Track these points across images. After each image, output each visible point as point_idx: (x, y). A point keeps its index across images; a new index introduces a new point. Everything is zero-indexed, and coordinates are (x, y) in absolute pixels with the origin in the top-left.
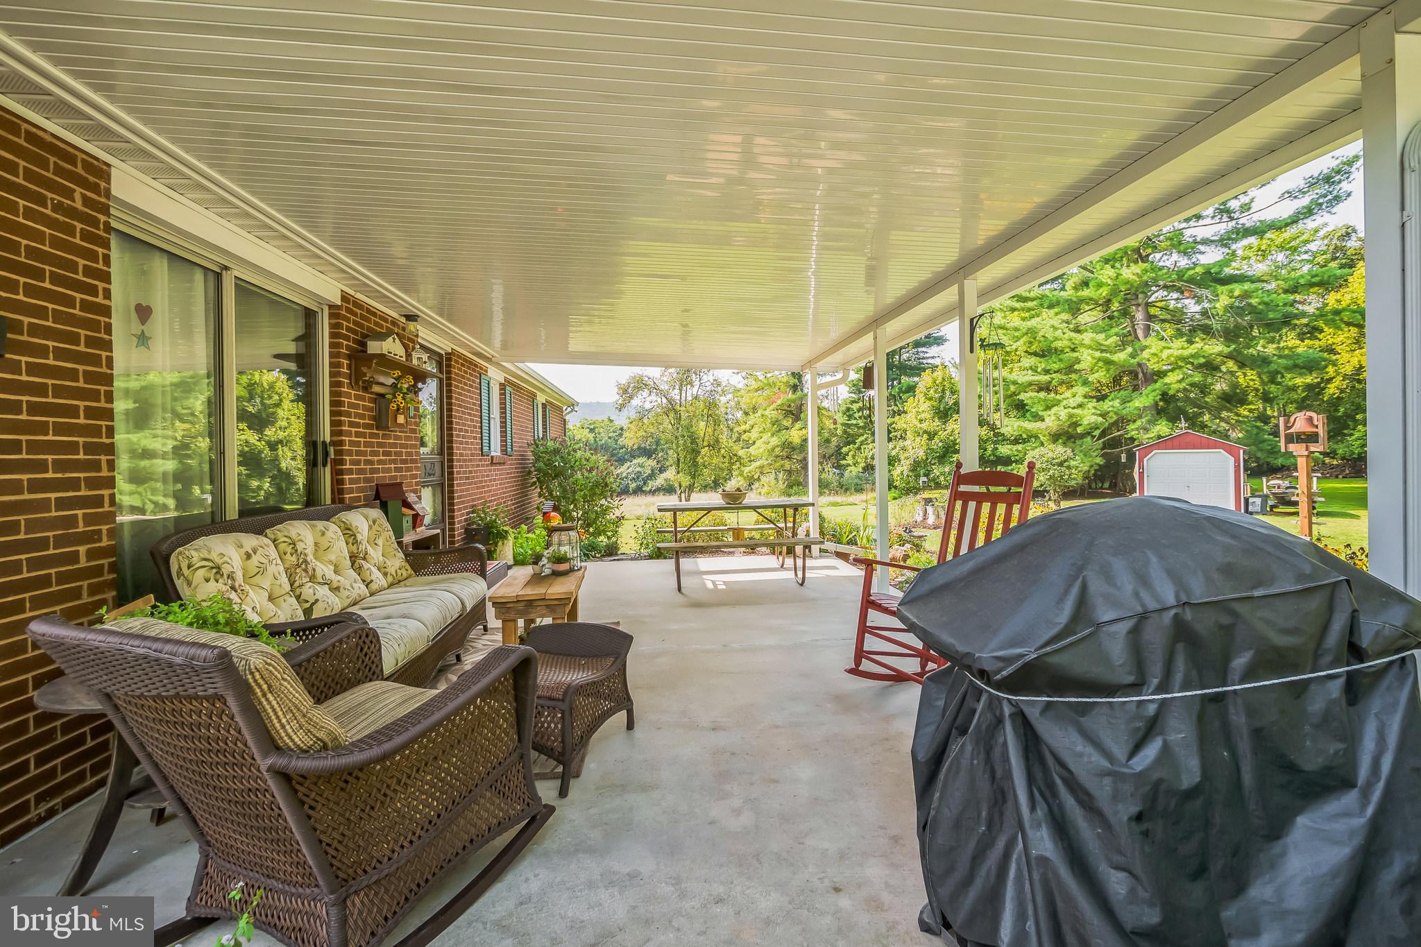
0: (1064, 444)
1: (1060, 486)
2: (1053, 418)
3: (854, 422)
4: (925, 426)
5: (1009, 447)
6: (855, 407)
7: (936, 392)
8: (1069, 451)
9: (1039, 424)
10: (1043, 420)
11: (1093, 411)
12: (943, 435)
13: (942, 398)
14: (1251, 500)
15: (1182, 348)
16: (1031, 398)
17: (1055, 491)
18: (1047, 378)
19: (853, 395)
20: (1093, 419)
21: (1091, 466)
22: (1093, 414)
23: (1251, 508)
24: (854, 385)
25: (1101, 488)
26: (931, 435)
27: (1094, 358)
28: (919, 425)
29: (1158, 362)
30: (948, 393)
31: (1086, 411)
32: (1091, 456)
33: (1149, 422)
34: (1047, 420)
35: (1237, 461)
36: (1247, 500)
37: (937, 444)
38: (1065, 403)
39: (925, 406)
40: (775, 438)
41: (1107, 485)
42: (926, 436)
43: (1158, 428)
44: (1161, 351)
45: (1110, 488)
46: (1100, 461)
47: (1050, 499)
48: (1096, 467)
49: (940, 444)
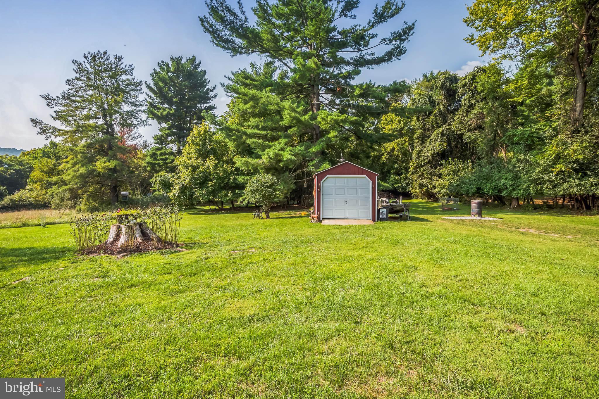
0: (273, 175)
1: (269, 203)
2: (266, 156)
3: (157, 162)
4: (191, 162)
5: (243, 177)
6: (158, 152)
7: (200, 140)
8: (275, 178)
9: (257, 160)
10: (261, 158)
11: (290, 152)
12: (202, 168)
13: (204, 144)
14: (381, 211)
15: (338, 116)
16: (254, 142)
17: (266, 205)
18: (265, 132)
19: (158, 145)
20: (290, 157)
21: (288, 190)
22: (290, 154)
23: (381, 216)
24: (158, 139)
25: (293, 204)
26: (194, 169)
27: (291, 117)
28: (187, 161)
29: (325, 124)
30: (207, 141)
31: (285, 153)
32: (288, 183)
33: (319, 162)
34: (263, 157)
35: (374, 183)
36: (378, 210)
37: (198, 174)
38: (274, 147)
39: (193, 149)
40: (84, 168)
41: (296, 202)
42: (190, 169)
43: (325, 165)
44: (327, 117)
45: (298, 204)
46: (293, 187)
47: (263, 211)
48: (291, 191)
49: (201, 175)
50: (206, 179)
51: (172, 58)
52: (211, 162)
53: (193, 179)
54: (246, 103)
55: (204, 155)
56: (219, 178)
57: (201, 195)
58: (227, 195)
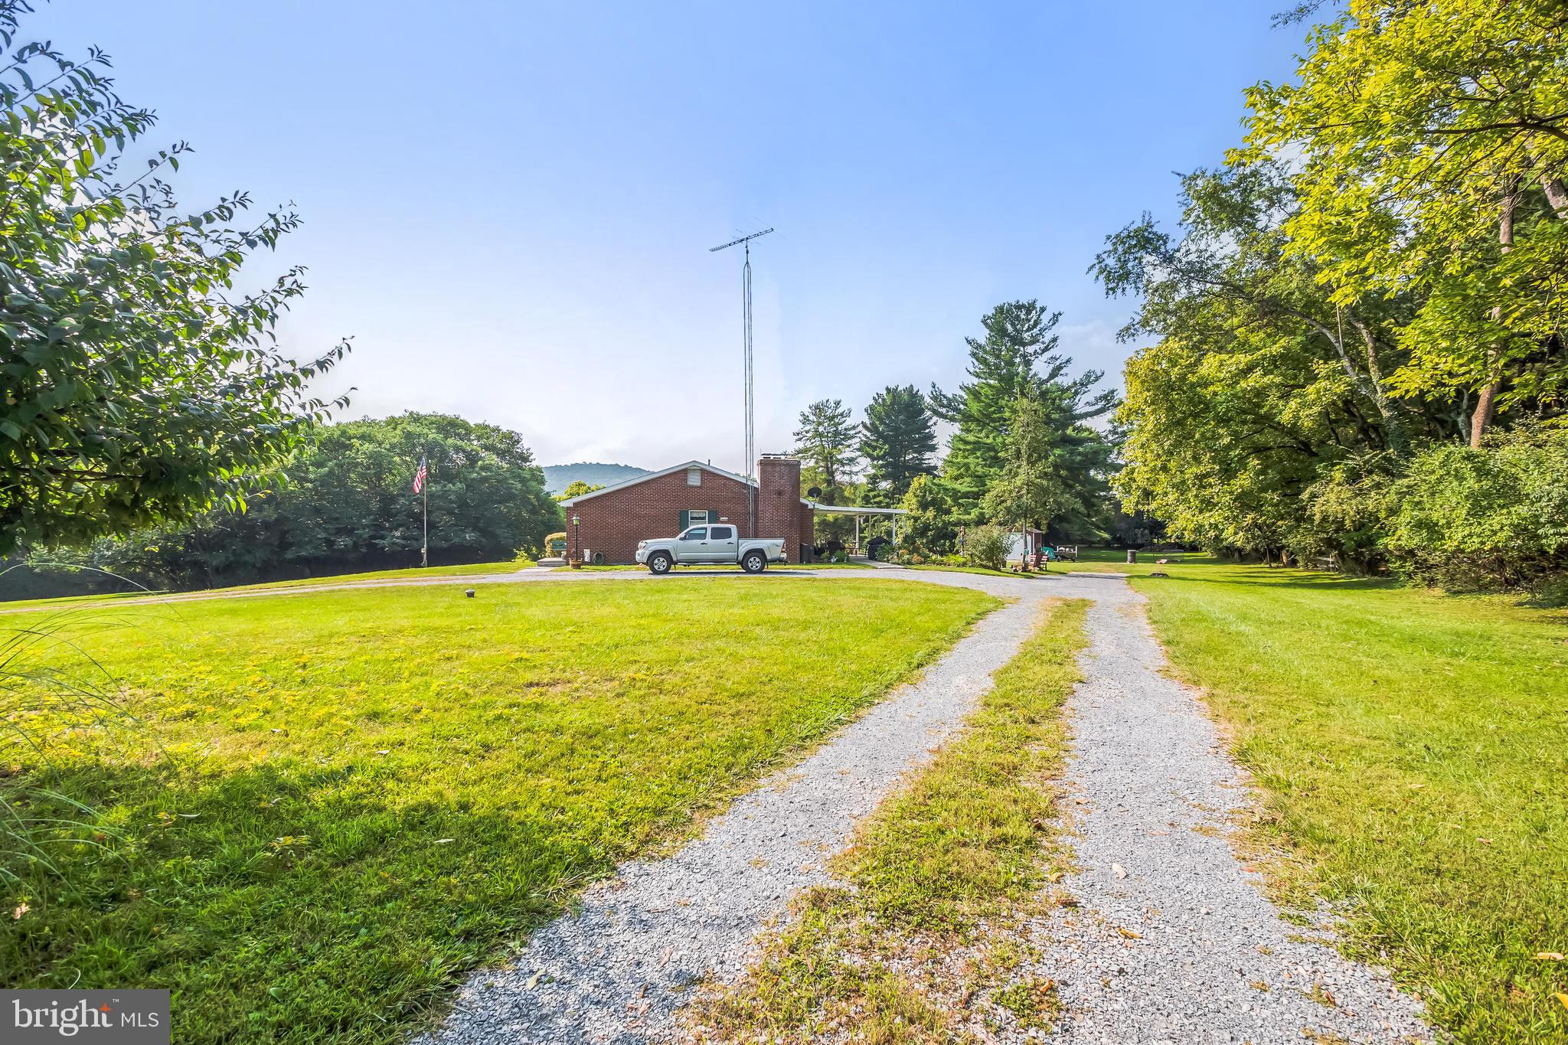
12: (923, 519)
13: (925, 496)
26: (916, 519)
37: (919, 525)
49: (921, 525)
50: (926, 528)
51: (887, 389)
52: (930, 513)
53: (915, 529)
54: (959, 469)
55: (924, 506)
56: (938, 528)
57: (922, 543)
58: (944, 544)
